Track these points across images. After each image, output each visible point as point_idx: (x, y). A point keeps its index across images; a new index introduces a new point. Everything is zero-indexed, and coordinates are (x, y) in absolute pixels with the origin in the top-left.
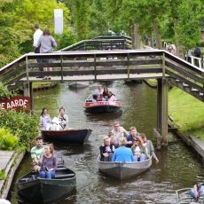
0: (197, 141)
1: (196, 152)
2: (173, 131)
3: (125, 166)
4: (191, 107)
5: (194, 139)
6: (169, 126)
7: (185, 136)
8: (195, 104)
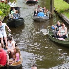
0: (63, 15)
1: (63, 19)
2: (56, 12)
3: (42, 18)
4: (62, 4)
5: (62, 14)
6: (54, 10)
7: (59, 14)
8: (63, 3)
